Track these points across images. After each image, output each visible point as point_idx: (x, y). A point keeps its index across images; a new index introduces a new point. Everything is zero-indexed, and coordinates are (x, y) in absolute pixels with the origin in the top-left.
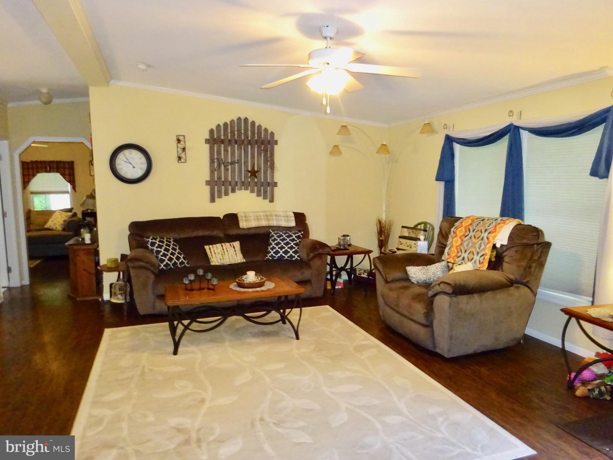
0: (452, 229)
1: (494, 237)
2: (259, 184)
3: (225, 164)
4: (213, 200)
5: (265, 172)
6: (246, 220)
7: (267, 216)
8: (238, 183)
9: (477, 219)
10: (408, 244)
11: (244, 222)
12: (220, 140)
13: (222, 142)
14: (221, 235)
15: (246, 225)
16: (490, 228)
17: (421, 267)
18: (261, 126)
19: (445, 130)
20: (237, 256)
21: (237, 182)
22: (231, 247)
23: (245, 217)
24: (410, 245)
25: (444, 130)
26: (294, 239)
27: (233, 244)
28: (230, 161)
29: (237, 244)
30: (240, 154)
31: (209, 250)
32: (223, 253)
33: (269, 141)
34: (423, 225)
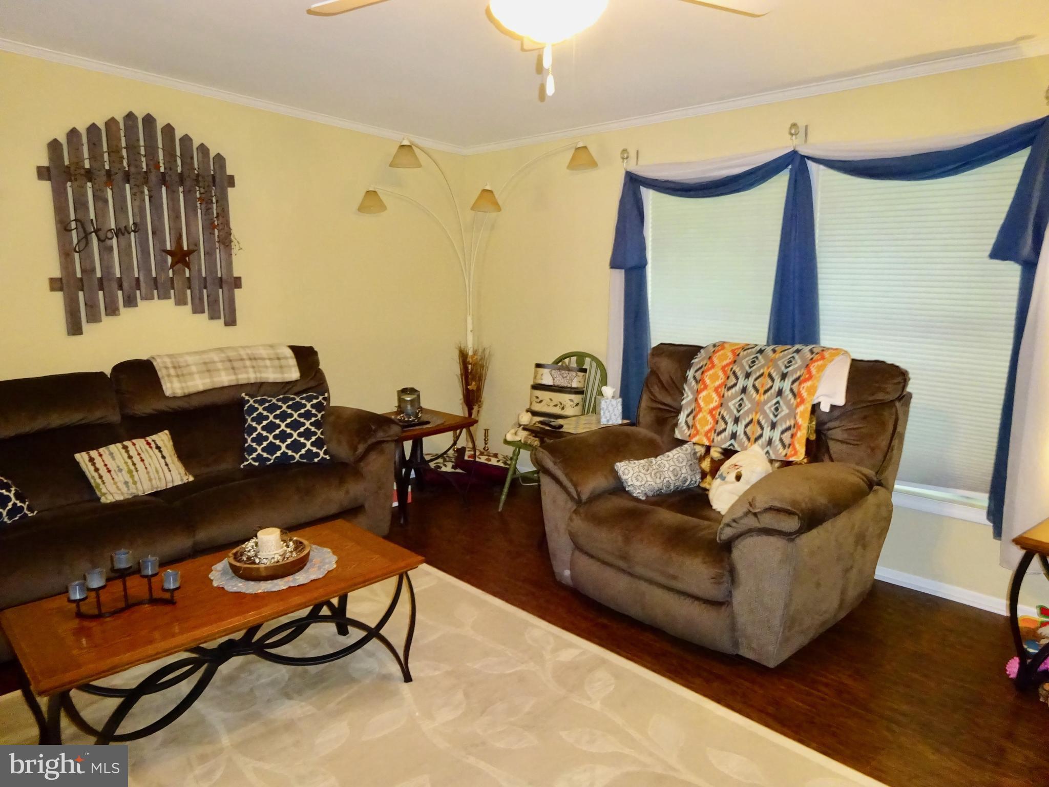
0: (690, 374)
1: (812, 391)
2: (196, 284)
3: (101, 234)
4: (75, 328)
5: (209, 254)
6: (178, 376)
7: (230, 361)
8: (143, 285)
9: (744, 349)
10: (555, 402)
11: (175, 380)
12: (82, 171)
13: (89, 175)
14: (114, 417)
15: (182, 388)
16: (795, 371)
17: (646, 460)
18: (191, 140)
19: (625, 161)
20: (170, 471)
21: (138, 280)
22: (151, 447)
23: (175, 367)
24: (561, 404)
25: (623, 162)
26: (308, 412)
27: (154, 441)
28: (113, 226)
29: (163, 438)
30: (142, 209)
31: (89, 464)
32: (132, 468)
33: (214, 177)
34: (574, 359)
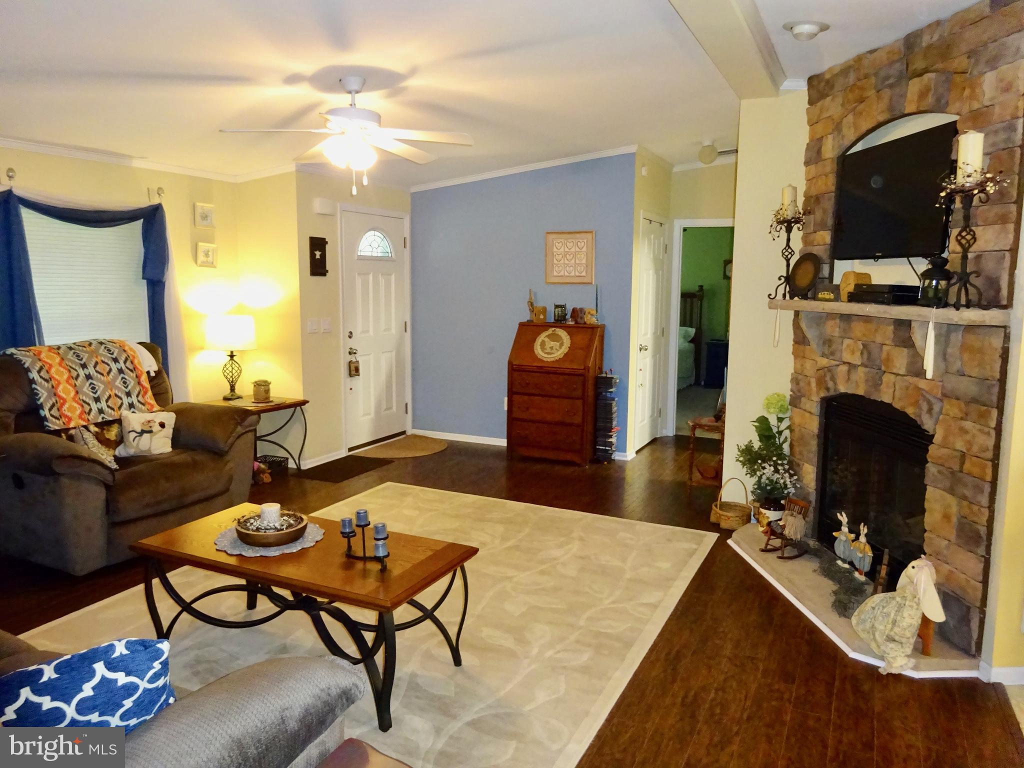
0: (35, 375)
1: (141, 365)
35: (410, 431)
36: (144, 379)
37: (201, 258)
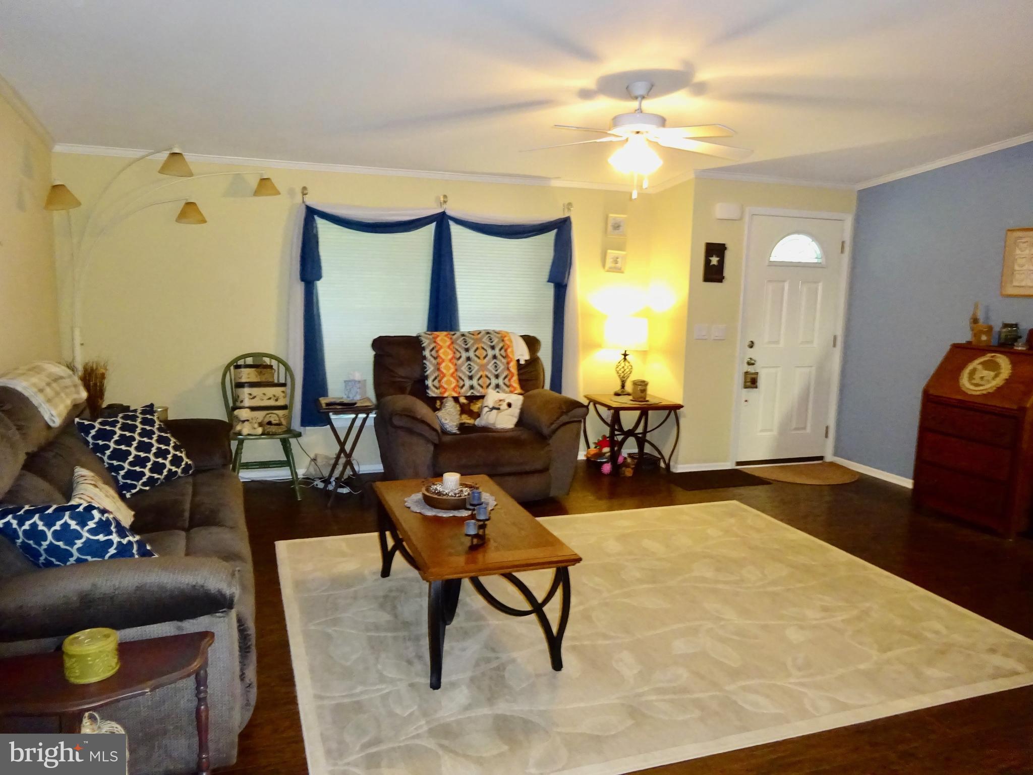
0: (426, 353)
1: (512, 354)
19: (305, 196)
24: (274, 396)
35: (829, 457)
36: (513, 367)
37: (609, 263)
